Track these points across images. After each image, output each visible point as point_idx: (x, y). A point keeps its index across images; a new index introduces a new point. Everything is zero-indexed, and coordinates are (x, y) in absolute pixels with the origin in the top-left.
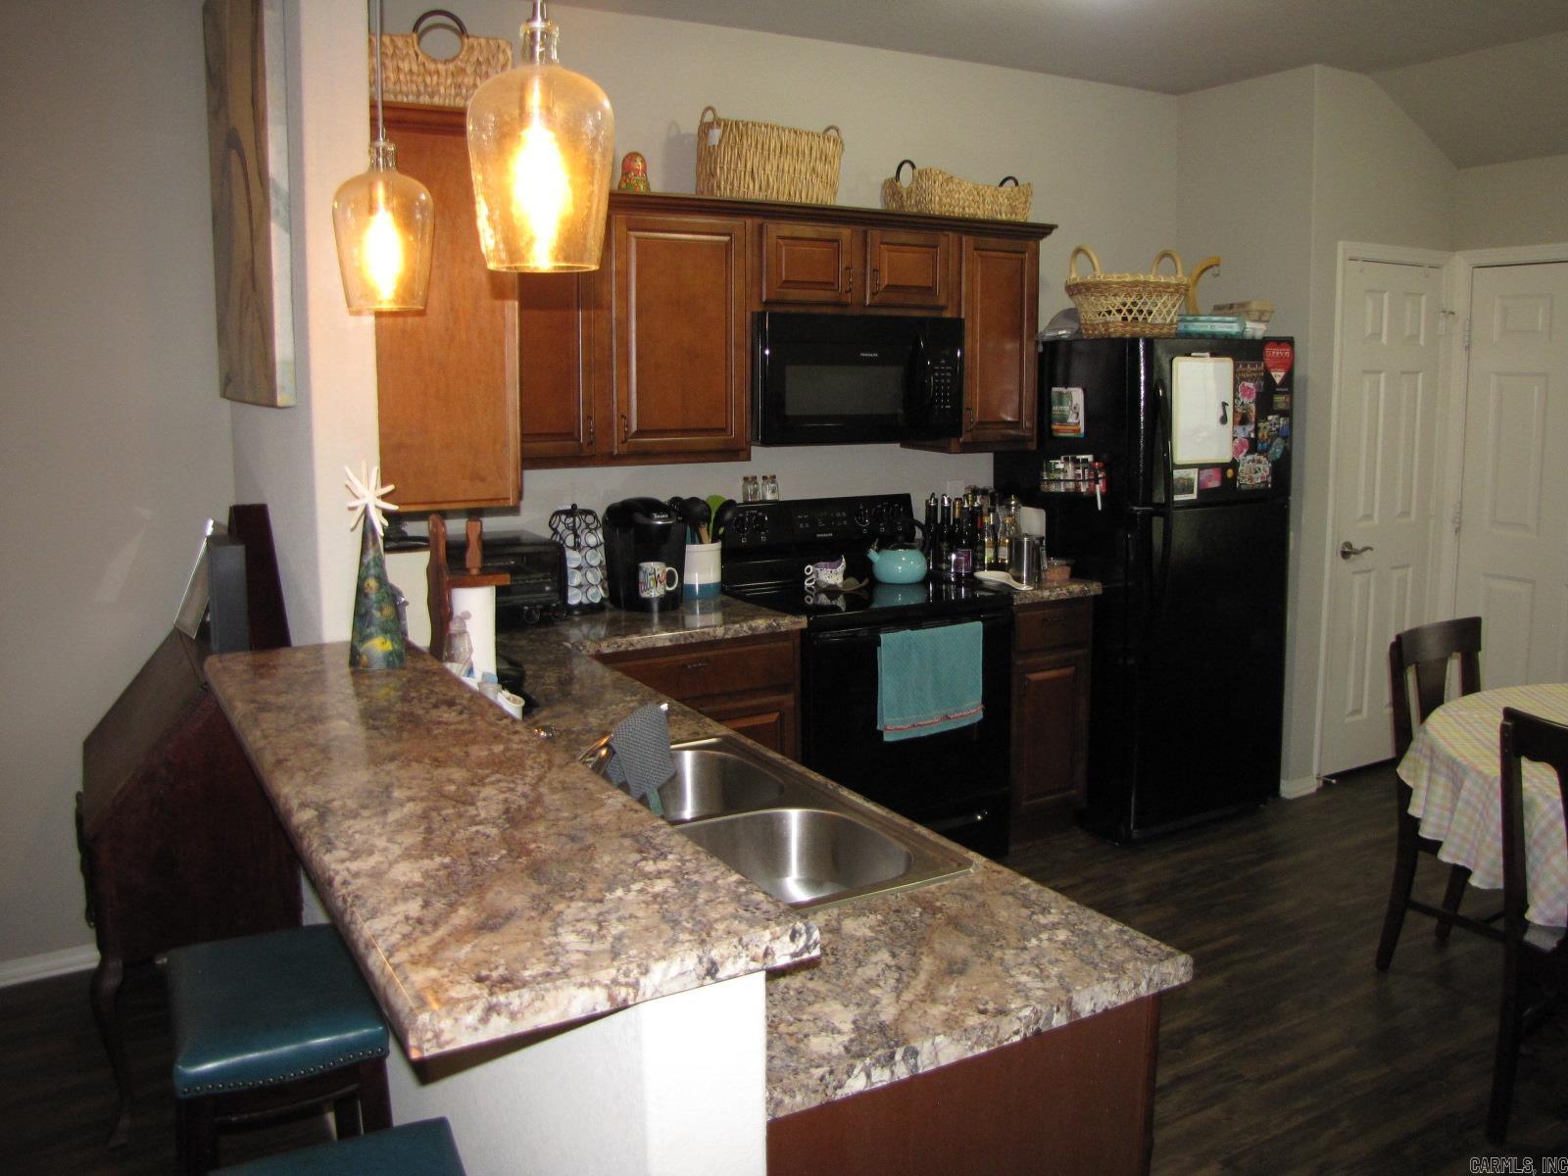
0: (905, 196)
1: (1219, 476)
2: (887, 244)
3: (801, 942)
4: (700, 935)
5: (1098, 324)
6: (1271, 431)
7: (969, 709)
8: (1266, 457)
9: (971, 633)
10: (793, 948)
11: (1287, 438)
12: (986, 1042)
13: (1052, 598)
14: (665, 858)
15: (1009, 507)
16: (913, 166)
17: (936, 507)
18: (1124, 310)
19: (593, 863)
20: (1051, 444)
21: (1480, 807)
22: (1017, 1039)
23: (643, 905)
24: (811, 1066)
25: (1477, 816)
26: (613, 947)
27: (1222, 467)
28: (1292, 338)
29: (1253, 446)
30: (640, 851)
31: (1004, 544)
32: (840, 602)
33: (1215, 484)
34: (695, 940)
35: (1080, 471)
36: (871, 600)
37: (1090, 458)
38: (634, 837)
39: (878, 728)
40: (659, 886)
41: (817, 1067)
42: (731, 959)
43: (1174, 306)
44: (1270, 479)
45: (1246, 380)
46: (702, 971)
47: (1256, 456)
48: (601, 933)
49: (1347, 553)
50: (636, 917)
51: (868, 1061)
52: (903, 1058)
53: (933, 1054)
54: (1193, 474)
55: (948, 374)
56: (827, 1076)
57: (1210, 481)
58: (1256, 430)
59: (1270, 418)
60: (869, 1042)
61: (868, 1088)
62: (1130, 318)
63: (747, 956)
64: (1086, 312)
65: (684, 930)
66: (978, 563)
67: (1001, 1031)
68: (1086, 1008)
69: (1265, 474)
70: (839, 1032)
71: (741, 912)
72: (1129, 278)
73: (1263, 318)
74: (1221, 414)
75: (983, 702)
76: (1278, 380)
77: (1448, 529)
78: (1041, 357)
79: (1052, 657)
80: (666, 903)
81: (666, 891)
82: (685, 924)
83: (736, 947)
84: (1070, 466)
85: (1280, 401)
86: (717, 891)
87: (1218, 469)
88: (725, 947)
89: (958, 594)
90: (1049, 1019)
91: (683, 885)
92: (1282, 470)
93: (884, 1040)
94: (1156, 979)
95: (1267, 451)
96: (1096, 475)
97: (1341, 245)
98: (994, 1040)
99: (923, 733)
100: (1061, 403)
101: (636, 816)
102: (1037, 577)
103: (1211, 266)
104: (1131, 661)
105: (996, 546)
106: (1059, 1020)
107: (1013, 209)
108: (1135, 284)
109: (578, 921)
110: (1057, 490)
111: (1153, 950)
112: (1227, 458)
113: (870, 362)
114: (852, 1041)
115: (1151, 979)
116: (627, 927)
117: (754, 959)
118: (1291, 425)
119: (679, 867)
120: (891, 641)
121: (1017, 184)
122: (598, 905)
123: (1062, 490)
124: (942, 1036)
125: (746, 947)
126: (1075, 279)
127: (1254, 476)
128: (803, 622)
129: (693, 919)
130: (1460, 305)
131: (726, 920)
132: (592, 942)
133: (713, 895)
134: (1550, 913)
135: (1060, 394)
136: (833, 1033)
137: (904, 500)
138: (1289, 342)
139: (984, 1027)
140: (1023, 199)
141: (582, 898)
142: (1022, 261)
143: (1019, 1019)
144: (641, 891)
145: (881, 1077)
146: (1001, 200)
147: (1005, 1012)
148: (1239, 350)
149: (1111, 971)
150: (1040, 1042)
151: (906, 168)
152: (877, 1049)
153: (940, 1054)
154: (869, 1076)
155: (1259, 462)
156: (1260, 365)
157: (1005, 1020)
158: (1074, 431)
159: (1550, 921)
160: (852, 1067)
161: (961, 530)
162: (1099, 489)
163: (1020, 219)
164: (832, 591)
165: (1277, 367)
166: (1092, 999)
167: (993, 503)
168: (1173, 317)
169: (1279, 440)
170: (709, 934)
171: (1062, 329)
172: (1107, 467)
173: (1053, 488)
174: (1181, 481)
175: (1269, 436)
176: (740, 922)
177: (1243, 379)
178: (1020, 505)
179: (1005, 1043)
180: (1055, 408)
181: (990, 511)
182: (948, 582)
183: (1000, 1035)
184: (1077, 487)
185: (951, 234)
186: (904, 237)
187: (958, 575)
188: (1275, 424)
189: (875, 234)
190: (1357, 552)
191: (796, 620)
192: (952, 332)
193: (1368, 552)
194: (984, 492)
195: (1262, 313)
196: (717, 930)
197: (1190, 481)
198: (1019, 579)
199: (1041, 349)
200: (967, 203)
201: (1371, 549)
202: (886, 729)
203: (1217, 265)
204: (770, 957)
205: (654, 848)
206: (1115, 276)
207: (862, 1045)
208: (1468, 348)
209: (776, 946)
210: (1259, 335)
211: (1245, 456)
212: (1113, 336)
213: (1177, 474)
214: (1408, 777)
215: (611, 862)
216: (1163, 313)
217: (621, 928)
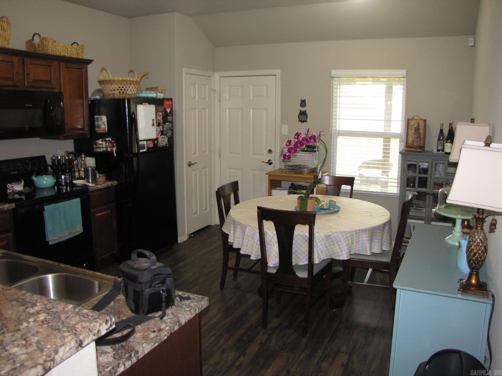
0: (37, 47)
1: (153, 143)
2: (32, 64)
3: (109, 324)
4: (73, 332)
5: (111, 94)
6: (167, 128)
7: (78, 229)
8: (166, 136)
9: (76, 202)
10: (107, 327)
11: (172, 130)
12: (157, 341)
13: (102, 188)
14: (36, 305)
15: (82, 158)
16: (40, 36)
17: (55, 160)
18: (120, 89)
19: (4, 316)
20: (95, 135)
21: (251, 236)
22: (166, 337)
23: (40, 327)
24: (105, 368)
25: (250, 239)
26: (38, 347)
27: (153, 140)
28: (172, 99)
29: (162, 133)
30: (23, 305)
31: (82, 171)
32: (23, 197)
33: (151, 146)
34: (72, 334)
35: (108, 144)
36: (34, 195)
37: (110, 139)
38: (17, 300)
39: (47, 240)
40: (42, 317)
41: (107, 368)
42: (87, 338)
43: (135, 88)
44: (168, 143)
45: (159, 112)
46: (77, 345)
47: (163, 136)
48: (28, 343)
49: (190, 165)
50: (40, 332)
51: (124, 360)
52: (134, 355)
53: (143, 350)
54: (145, 143)
55: (59, 112)
56: (112, 370)
57: (150, 145)
58: (163, 128)
59: (167, 124)
60: (121, 353)
61: (125, 369)
62: (121, 92)
63: (92, 335)
64: (106, 90)
65: (64, 331)
66: (73, 178)
67: (161, 336)
68: (183, 322)
69: (166, 142)
70: (108, 353)
71: (83, 318)
72: (121, 79)
73: (163, 92)
74: (152, 123)
75: (83, 226)
76: (168, 112)
77: (217, 155)
78: (90, 106)
79: (102, 208)
80: (49, 323)
81: (45, 318)
82: (63, 329)
83: (88, 332)
84: (104, 143)
85: (169, 118)
86: (67, 313)
87: (152, 141)
88: (84, 334)
89: (67, 189)
90: (174, 328)
91: (51, 314)
92: (171, 140)
93: (126, 351)
94: (200, 307)
95: (166, 134)
96: (113, 145)
97: (184, 69)
98: (159, 340)
99: (63, 239)
100: (98, 121)
101: (11, 292)
102: (95, 180)
103: (145, 75)
104: (130, 205)
105: (79, 171)
106: (177, 328)
107: (78, 54)
108: (123, 80)
109: (14, 341)
110: (100, 151)
111: (197, 298)
112: (155, 137)
113: (29, 108)
114: (114, 354)
115: (199, 307)
116: (39, 337)
117: (94, 335)
118: (173, 126)
119: (45, 308)
120: (48, 209)
121: (78, 45)
122: (19, 332)
123: (102, 151)
124: (145, 344)
125: (91, 331)
126: (102, 79)
127: (163, 142)
128: (13, 205)
129: (66, 326)
130: (217, 88)
131: (79, 323)
132: (27, 348)
133: (67, 315)
134: (274, 263)
135: (98, 118)
136: (106, 354)
137: (43, 158)
138: (171, 100)
139: (156, 336)
140: (81, 50)
141: (8, 331)
142: (82, 72)
143: (166, 331)
144: (35, 321)
145: (128, 364)
146: (73, 50)
147: (161, 330)
148: (156, 102)
149: (188, 308)
150: (172, 336)
151: (36, 36)
152: (125, 355)
153: (145, 350)
154: (124, 365)
155: (164, 138)
156: (163, 107)
157: (162, 332)
158: (104, 130)
159: (274, 265)
160: (119, 364)
161: (66, 167)
162: (114, 149)
163: (80, 57)
164: (20, 193)
165: (168, 107)
166: (184, 318)
167: (75, 157)
168: (135, 92)
169: (170, 131)
170: (76, 331)
171: (97, 96)
172: (116, 142)
173: (98, 150)
174: (142, 146)
175: (167, 130)
176: (85, 322)
177: (158, 112)
178: (86, 157)
179: (163, 340)
180: (96, 123)
181: (75, 159)
182: (62, 185)
183: (161, 338)
184: (107, 150)
185: (56, 62)
186: (38, 62)
187: (66, 183)
188: (168, 126)
189: (27, 61)
190: (193, 164)
191: (11, 205)
192: (59, 96)
193: (196, 164)
194: (72, 153)
195: (162, 90)
196: (78, 328)
197: (144, 145)
198: (89, 182)
199: (90, 103)
200: (61, 51)
201: (197, 163)
202: (50, 240)
203: (148, 75)
204: (99, 333)
205: (28, 302)
206: (116, 78)
207: (119, 355)
208: (220, 101)
209: (101, 328)
210: (161, 97)
211: (160, 136)
212: (116, 98)
213: (140, 143)
214: (226, 231)
215: (12, 313)
216: (131, 91)
217: (36, 338)
